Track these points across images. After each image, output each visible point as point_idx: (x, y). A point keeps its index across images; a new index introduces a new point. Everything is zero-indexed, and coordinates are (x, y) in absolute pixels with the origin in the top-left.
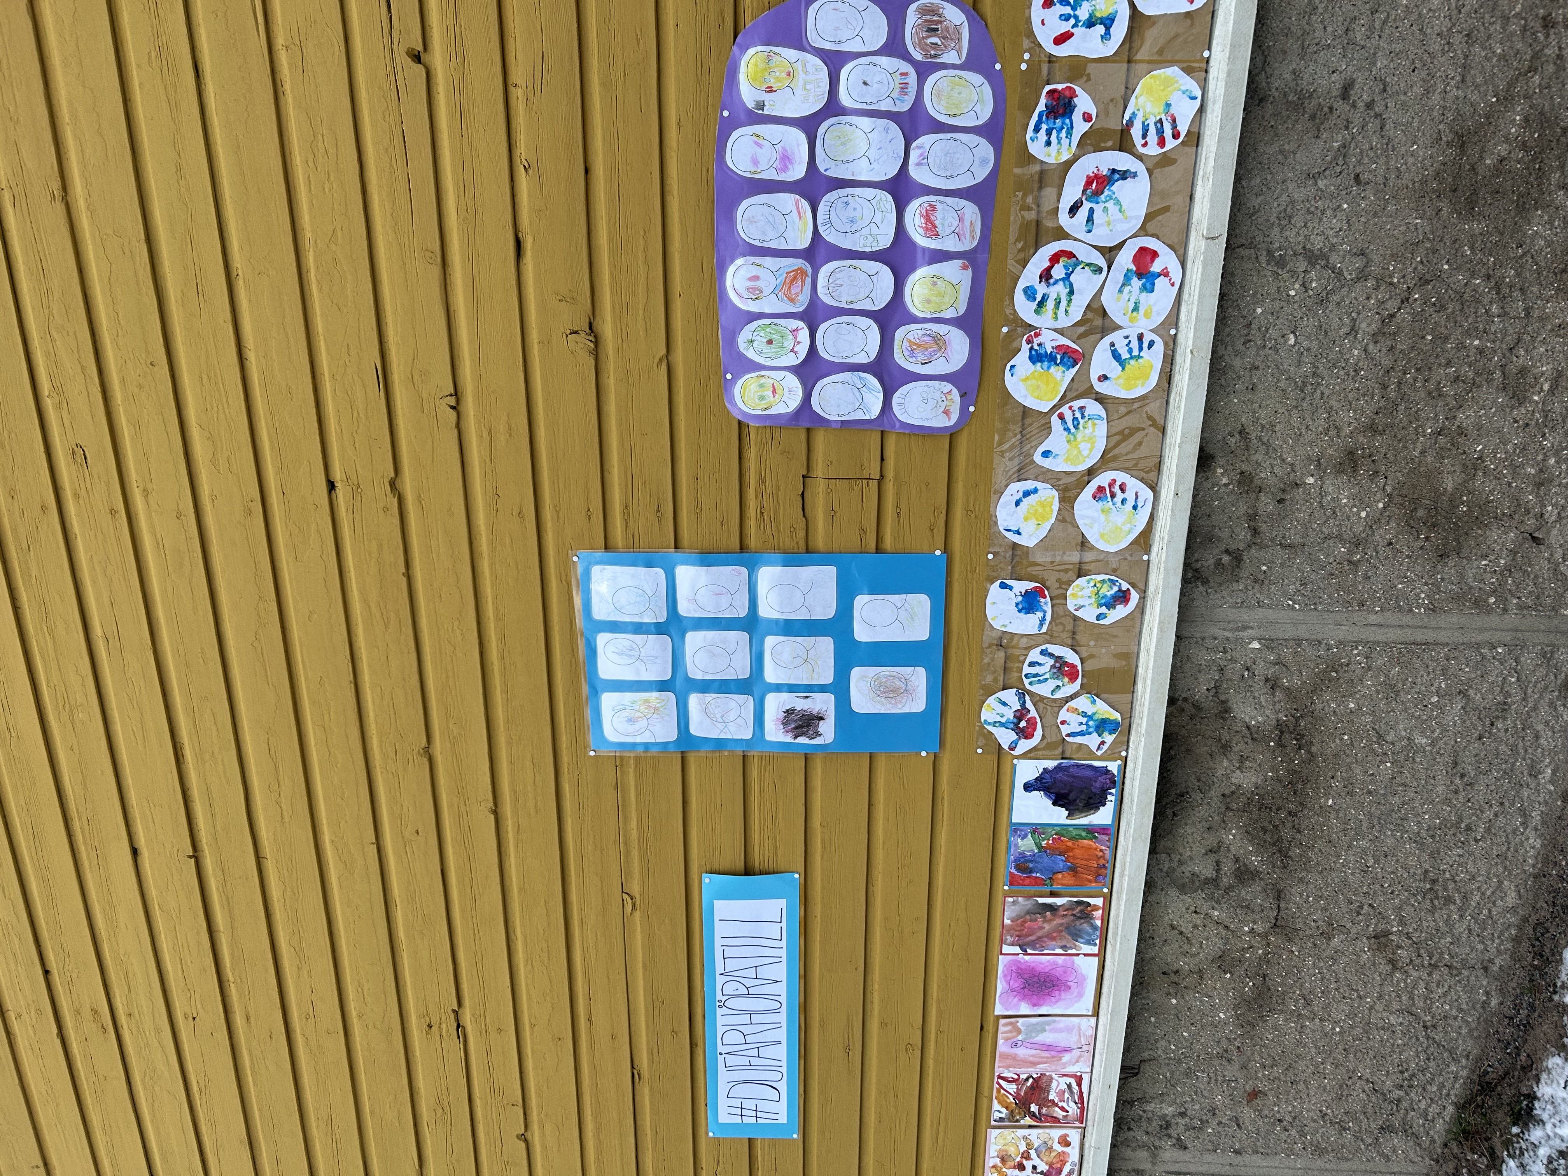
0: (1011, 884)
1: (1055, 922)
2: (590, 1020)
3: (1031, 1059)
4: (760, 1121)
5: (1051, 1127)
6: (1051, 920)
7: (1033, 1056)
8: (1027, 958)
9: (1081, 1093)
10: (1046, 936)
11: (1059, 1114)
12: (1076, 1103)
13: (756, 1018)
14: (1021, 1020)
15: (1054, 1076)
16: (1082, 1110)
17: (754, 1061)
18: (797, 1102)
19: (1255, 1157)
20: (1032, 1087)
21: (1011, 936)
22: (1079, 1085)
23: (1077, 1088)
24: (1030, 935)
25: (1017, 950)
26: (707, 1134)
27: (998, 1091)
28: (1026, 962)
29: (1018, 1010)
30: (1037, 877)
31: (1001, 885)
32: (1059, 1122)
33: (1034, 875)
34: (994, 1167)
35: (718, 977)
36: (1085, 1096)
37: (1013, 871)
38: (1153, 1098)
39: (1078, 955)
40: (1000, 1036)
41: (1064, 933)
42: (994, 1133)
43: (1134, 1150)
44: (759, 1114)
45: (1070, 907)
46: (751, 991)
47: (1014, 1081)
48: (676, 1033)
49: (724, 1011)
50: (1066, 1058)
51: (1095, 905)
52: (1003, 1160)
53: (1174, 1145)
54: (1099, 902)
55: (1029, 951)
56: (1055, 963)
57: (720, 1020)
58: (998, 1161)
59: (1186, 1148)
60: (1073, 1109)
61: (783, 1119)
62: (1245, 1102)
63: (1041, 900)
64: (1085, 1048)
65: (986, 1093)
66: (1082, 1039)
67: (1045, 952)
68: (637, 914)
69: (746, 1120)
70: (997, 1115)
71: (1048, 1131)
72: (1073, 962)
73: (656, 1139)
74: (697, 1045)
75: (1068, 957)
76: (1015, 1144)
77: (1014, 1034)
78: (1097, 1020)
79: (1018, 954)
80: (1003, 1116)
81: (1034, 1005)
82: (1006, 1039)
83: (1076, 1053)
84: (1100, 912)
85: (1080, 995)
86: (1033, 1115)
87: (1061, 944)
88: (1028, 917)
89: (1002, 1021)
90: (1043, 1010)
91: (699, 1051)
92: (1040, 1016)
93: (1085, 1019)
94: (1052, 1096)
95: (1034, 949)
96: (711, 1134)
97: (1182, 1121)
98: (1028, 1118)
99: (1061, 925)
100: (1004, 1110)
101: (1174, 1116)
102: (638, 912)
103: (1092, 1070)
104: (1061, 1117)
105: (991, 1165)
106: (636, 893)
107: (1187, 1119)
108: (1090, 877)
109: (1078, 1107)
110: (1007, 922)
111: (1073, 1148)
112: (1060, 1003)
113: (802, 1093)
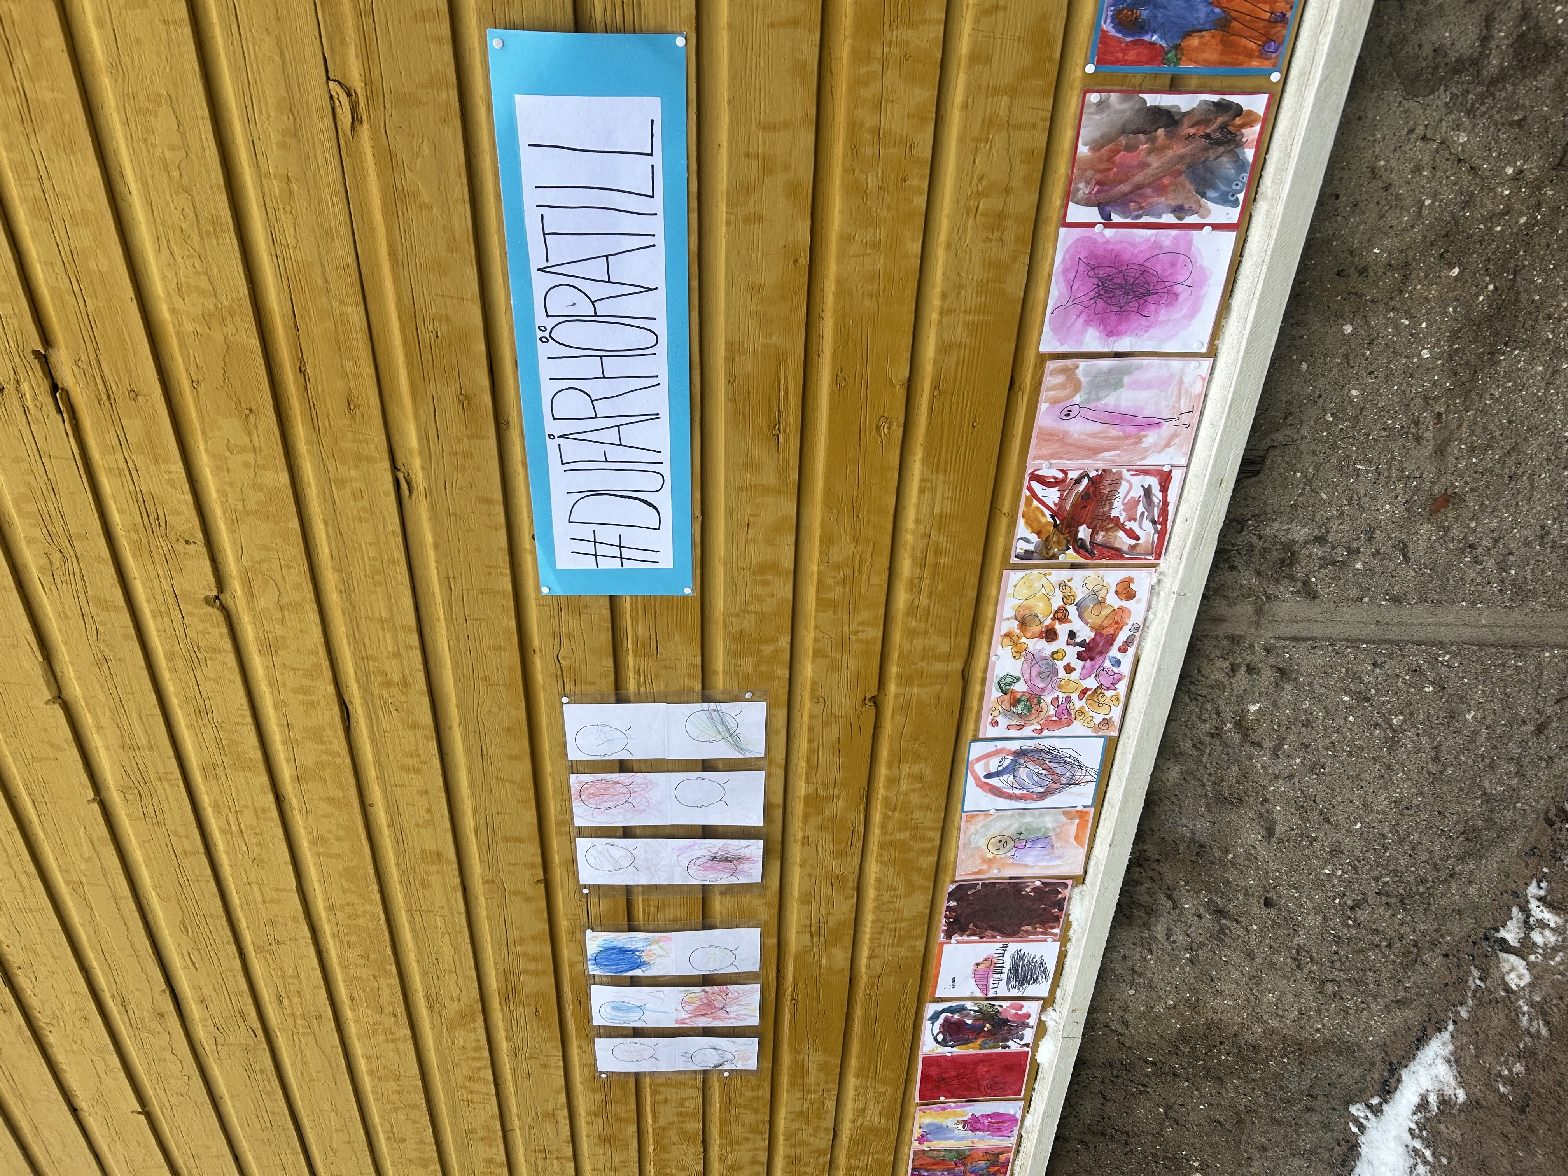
0: (1100, 63)
1: (1170, 153)
2: (302, 370)
3: (1091, 440)
4: (628, 564)
5: (1107, 566)
6: (1164, 148)
7: (1094, 435)
8: (1109, 233)
9: (1165, 503)
10: (1149, 185)
11: (1122, 540)
12: (1154, 522)
13: (612, 366)
14: (1083, 364)
15: (1125, 472)
16: (1162, 534)
17: (615, 453)
18: (691, 530)
19: (1419, 610)
20: (1086, 493)
21: (1087, 183)
22: (1164, 488)
23: (1160, 495)
24: (1121, 182)
25: (1092, 214)
26: (538, 588)
27: (1029, 503)
28: (1108, 242)
29: (1080, 342)
30: (1152, 44)
31: (1080, 61)
32: (1122, 558)
33: (1147, 38)
34: (1008, 635)
35: (536, 276)
36: (1171, 509)
37: (1108, 27)
38: (1278, 513)
39: (1200, 227)
40: (1044, 394)
41: (1183, 177)
42: (1015, 577)
43: (1233, 603)
44: (626, 553)
45: (1203, 117)
46: (601, 307)
47: (1057, 483)
48: (467, 397)
49: (552, 348)
50: (1151, 437)
51: (1250, 112)
52: (1024, 623)
53: (1299, 592)
54: (1256, 104)
55: (1116, 218)
56: (1157, 245)
57: (546, 369)
58: (1014, 625)
59: (1314, 596)
60: (1146, 532)
61: (666, 561)
62: (1426, 515)
63: (1152, 100)
64: (1185, 419)
65: (1006, 508)
66: (1182, 402)
67: (1145, 219)
68: (365, 131)
69: (604, 564)
70: (1021, 547)
71: (1101, 572)
72: (1190, 243)
73: (450, 600)
74: (508, 424)
75: (1182, 232)
76: (1046, 596)
77: (1067, 392)
78: (1214, 363)
79: (1093, 225)
80: (1031, 547)
81: (1110, 334)
82: (1054, 402)
83: (1167, 429)
84: (1257, 128)
85: (1193, 313)
86: (1080, 547)
87: (1174, 203)
88: (1123, 140)
89: (1051, 365)
90: (1124, 344)
91: (514, 435)
92: (1117, 355)
93: (1193, 363)
94: (1117, 510)
95: (1124, 214)
96: (545, 590)
97: (1317, 551)
98: (1071, 551)
99: (1181, 158)
100: (1034, 538)
101: (1307, 542)
102: (366, 126)
103: (1190, 460)
104: (1125, 548)
105: (1003, 632)
106: (357, 83)
107: (1327, 548)
108: (1252, 45)
109: (1156, 531)
110: (1083, 150)
111: (1139, 601)
112: (1153, 332)
113: (698, 513)
